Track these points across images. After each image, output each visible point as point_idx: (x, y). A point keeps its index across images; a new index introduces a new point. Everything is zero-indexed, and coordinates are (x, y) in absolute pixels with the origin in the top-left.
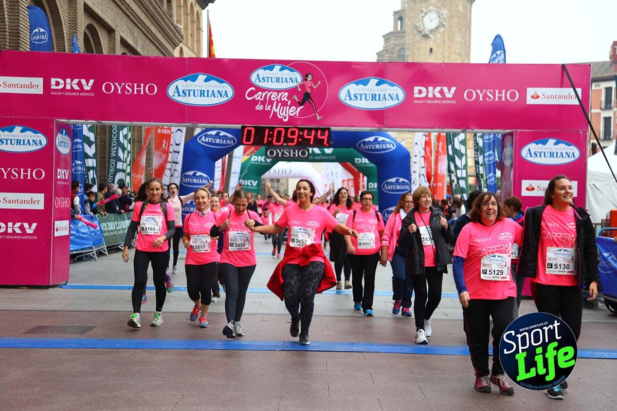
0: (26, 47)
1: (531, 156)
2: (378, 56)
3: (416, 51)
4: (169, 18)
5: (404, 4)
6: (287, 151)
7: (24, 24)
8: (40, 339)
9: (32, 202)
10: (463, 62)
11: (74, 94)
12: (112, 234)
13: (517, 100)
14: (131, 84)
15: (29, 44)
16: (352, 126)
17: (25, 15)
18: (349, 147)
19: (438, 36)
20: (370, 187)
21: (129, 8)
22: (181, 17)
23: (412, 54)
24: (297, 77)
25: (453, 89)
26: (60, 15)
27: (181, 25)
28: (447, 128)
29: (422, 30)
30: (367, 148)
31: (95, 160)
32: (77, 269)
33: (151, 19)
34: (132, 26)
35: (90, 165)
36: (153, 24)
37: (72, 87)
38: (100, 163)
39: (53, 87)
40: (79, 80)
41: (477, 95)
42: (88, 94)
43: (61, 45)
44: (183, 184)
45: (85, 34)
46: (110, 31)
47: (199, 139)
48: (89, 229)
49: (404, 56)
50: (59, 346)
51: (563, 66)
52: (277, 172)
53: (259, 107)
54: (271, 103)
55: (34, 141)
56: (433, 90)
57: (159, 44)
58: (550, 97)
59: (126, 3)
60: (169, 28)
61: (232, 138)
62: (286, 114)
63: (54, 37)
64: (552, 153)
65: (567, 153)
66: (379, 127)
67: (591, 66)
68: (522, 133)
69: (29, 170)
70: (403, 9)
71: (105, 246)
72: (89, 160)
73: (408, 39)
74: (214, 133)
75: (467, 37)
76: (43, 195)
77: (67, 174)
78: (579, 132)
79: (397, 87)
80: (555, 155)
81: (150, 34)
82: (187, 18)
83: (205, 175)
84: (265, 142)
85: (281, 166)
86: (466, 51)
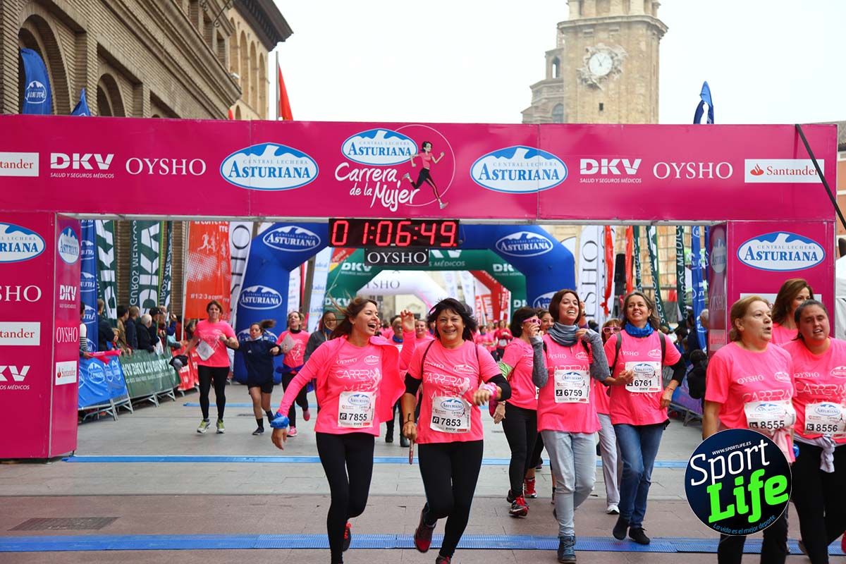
0: (13, 109)
1: (753, 258)
2: (524, 117)
3: (579, 108)
4: (221, 64)
5: (561, 40)
6: (396, 255)
7: (10, 75)
8: (37, 537)
9: (23, 334)
10: (648, 123)
11: (84, 175)
12: (138, 380)
13: (731, 176)
14: (167, 160)
15: (18, 104)
16: (491, 217)
17: (12, 62)
18: (486, 249)
19: (612, 85)
20: (515, 306)
21: (163, 51)
22: (237, 63)
23: (574, 113)
24: (411, 146)
25: (637, 162)
26: (62, 62)
27: (238, 74)
28: (630, 219)
29: (587, 77)
30: (511, 249)
31: (113, 272)
32: (86, 433)
33: (194, 65)
34: (169, 76)
35: (107, 279)
36: (197, 72)
37: (81, 165)
38: (120, 276)
39: (54, 166)
40: (91, 155)
41: (671, 170)
42: (104, 176)
43: (62, 104)
44: (243, 306)
45: (99, 89)
46: (135, 84)
47: (266, 239)
48: (104, 373)
49: (561, 115)
50: (66, 547)
51: (797, 128)
52: (379, 285)
53: (355, 192)
54: (372, 185)
55: (25, 245)
56: (609, 163)
57: (206, 101)
58: (779, 173)
59: (159, 44)
60: (221, 78)
61: (313, 236)
62: (394, 200)
63: (53, 92)
64: (783, 254)
65: (805, 253)
66: (530, 218)
67: (838, 126)
68: (738, 226)
69: (18, 288)
70: (561, 47)
71: (129, 398)
72: (106, 272)
73: (568, 91)
74: (287, 229)
75: (653, 89)
76: (39, 323)
77: (74, 293)
78: (822, 222)
79: (555, 160)
80: (788, 257)
81: (195, 89)
82: (247, 64)
83: (274, 292)
84: (364, 242)
85: (385, 276)
86: (652, 108)
